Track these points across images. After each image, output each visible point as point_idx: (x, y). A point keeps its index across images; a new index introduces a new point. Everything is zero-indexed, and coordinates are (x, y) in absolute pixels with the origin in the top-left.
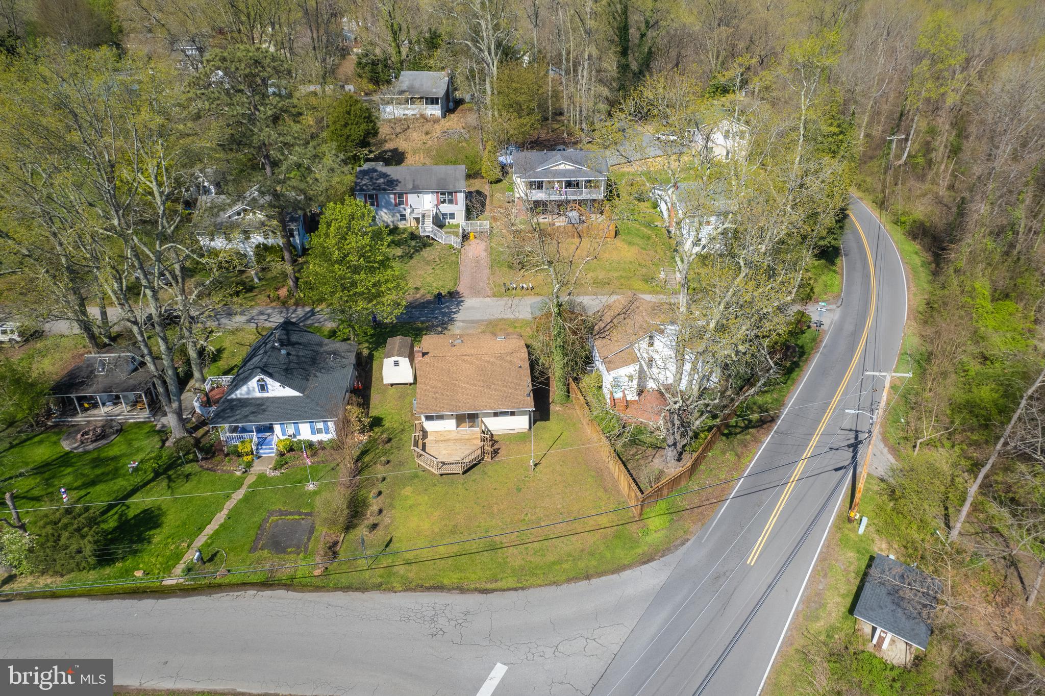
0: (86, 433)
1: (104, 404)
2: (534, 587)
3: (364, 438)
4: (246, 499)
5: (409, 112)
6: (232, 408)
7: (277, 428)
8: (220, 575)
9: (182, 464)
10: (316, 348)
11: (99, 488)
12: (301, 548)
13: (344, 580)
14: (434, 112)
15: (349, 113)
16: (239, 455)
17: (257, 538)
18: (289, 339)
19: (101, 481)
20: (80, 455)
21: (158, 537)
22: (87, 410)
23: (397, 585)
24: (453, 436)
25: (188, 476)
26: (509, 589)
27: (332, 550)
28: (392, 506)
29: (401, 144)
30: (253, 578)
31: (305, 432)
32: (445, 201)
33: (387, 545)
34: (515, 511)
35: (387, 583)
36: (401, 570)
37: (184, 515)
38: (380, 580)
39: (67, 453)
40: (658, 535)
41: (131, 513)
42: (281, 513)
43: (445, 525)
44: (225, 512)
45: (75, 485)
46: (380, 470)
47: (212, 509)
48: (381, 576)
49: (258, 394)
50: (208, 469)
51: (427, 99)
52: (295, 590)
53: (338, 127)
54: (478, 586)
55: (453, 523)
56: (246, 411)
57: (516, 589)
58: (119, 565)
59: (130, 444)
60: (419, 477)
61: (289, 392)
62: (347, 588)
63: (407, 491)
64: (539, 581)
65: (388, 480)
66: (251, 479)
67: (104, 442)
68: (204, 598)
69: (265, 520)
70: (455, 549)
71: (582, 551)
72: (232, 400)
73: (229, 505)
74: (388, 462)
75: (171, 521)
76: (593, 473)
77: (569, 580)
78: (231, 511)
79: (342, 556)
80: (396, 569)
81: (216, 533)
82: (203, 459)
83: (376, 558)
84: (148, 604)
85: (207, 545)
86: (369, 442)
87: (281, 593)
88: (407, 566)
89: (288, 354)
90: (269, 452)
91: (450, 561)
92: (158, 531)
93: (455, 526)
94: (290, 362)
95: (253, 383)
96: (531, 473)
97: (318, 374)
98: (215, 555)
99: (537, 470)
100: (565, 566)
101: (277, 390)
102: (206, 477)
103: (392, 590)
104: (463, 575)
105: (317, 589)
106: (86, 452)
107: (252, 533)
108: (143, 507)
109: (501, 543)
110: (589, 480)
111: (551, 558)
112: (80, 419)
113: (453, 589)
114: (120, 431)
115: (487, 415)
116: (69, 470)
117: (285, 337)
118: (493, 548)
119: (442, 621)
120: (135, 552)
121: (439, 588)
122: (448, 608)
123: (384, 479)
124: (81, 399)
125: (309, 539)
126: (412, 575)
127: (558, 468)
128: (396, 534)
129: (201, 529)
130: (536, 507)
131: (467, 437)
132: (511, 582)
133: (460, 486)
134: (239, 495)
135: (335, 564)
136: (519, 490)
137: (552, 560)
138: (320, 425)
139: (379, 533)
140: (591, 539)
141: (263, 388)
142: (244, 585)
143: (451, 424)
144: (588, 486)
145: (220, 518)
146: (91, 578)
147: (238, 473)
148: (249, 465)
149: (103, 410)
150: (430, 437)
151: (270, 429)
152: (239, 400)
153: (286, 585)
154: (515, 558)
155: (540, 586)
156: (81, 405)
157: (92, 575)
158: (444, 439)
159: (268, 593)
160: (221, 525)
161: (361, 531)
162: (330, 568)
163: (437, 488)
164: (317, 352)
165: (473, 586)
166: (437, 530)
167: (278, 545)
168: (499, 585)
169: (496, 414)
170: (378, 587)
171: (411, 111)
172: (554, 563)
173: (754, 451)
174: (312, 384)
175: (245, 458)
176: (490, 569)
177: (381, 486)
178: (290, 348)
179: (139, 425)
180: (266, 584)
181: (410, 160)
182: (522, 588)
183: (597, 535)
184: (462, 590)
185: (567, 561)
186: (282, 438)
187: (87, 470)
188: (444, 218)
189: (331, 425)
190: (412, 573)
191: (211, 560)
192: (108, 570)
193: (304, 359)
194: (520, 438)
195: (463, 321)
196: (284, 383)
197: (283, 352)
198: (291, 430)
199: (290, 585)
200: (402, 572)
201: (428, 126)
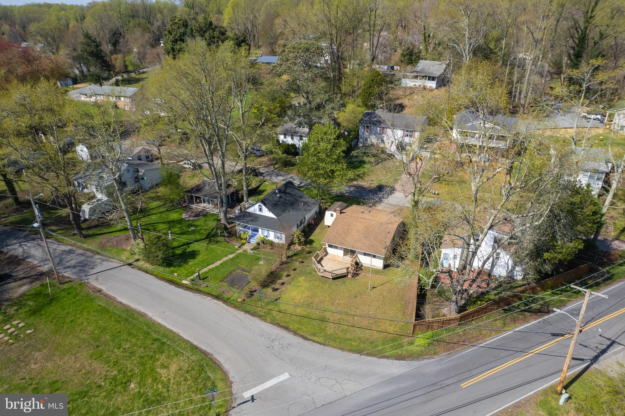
0: (193, 213)
1: (204, 202)
2: (331, 346)
3: (299, 248)
4: (232, 259)
5: (417, 84)
6: (244, 216)
7: (260, 230)
8: (203, 286)
9: (218, 236)
10: (297, 198)
11: (184, 236)
12: (241, 288)
13: (248, 308)
14: (431, 85)
15: (373, 81)
16: (241, 239)
17: (227, 277)
18: (285, 190)
19: (186, 234)
20: (186, 221)
21: (191, 262)
22: (198, 203)
23: (268, 319)
24: (340, 259)
25: (217, 242)
26: (317, 342)
27: (251, 293)
28: (290, 283)
29: (405, 102)
30: (214, 293)
31: (272, 236)
32: (408, 135)
33: (276, 300)
34: (346, 306)
35: (265, 317)
36: (275, 313)
37: (206, 257)
38: (263, 314)
39: (182, 219)
40: (416, 348)
41: (188, 250)
42: (243, 270)
43: (307, 301)
44: (221, 261)
45: (178, 232)
46: (297, 264)
47: (217, 258)
48: (264, 313)
49: (258, 212)
50: (227, 242)
51: (429, 77)
52: (226, 304)
53: (366, 88)
54: (304, 335)
55: (311, 301)
56: (249, 219)
57: (320, 344)
58: (172, 268)
59: (205, 222)
60: (312, 273)
61: (271, 215)
62: (247, 312)
63: (302, 279)
64: (334, 345)
65: (297, 271)
66: (240, 251)
67: (197, 218)
68: (192, 293)
69: (234, 270)
70: (305, 313)
71: (368, 339)
72: (247, 212)
73: (225, 259)
74: (303, 262)
75: (199, 258)
76: (403, 303)
77: (350, 351)
78: (224, 262)
79: (253, 298)
80: (272, 312)
81: (213, 269)
82: (227, 237)
83: (267, 304)
84: (172, 287)
85: (206, 273)
86: (300, 251)
87: (220, 303)
88: (278, 313)
89: (281, 197)
90: (254, 241)
91: (299, 318)
92: (192, 260)
93: (312, 303)
94: (279, 201)
95: (257, 206)
96: (368, 291)
97: (291, 211)
98: (206, 278)
99: (373, 290)
100: (354, 343)
101: (266, 213)
102: (225, 244)
103: (265, 321)
104: (301, 327)
105: (235, 307)
106: (189, 221)
107: (226, 274)
108: (194, 249)
109: (329, 319)
110: (398, 305)
111: (348, 336)
112: (194, 206)
113: (292, 331)
114: (205, 215)
115: (360, 253)
116: (179, 226)
117: (284, 189)
118: (323, 320)
119: (276, 343)
120: (179, 266)
121: (286, 328)
122: (283, 339)
123: (295, 270)
124: (197, 198)
125: (246, 285)
126: (278, 317)
127: (385, 293)
128: (283, 296)
129: (208, 265)
130: (358, 308)
131: (346, 262)
132: (321, 340)
133: (327, 285)
134: (231, 256)
135: (249, 300)
136: (355, 297)
137: (349, 337)
138: (279, 235)
139: (277, 293)
140: (376, 335)
141: (260, 210)
142: (209, 294)
143: (341, 253)
144: (395, 308)
145: (218, 263)
146: (161, 270)
147: (236, 247)
148: (243, 244)
149: (203, 205)
150: (328, 256)
151: (257, 231)
152: (249, 213)
153: (224, 301)
154: (330, 329)
155: (334, 347)
156: (196, 200)
157: (161, 269)
158: (334, 259)
159: (216, 301)
160: (216, 267)
161: (269, 290)
162: (246, 300)
163: (316, 282)
164: (297, 200)
165: (301, 334)
166: (302, 301)
167: (232, 283)
168: (314, 338)
169: (365, 254)
170: (260, 317)
171: (419, 83)
172: (348, 340)
173: (517, 325)
174: (285, 215)
175: (242, 241)
176: (315, 329)
177: (292, 273)
178: (283, 194)
179: (213, 215)
180: (217, 297)
181: (406, 111)
182: (324, 345)
183: (382, 335)
184: (295, 333)
185: (356, 341)
186: (262, 236)
187: (184, 228)
188: (406, 145)
189: (283, 236)
190: (278, 316)
191: (203, 279)
192: (167, 269)
193: (287, 202)
194: (376, 271)
195: (387, 204)
196: (270, 210)
197: (278, 195)
198: (266, 233)
199: (226, 301)
200: (274, 314)
201: (425, 93)
